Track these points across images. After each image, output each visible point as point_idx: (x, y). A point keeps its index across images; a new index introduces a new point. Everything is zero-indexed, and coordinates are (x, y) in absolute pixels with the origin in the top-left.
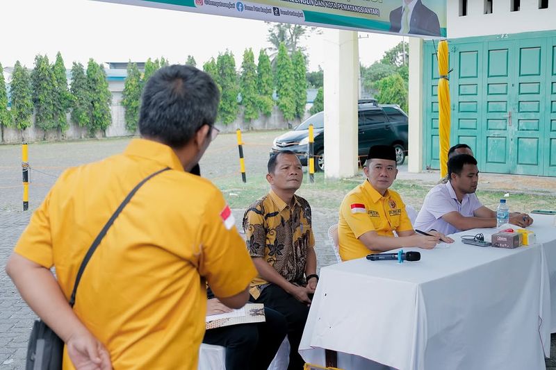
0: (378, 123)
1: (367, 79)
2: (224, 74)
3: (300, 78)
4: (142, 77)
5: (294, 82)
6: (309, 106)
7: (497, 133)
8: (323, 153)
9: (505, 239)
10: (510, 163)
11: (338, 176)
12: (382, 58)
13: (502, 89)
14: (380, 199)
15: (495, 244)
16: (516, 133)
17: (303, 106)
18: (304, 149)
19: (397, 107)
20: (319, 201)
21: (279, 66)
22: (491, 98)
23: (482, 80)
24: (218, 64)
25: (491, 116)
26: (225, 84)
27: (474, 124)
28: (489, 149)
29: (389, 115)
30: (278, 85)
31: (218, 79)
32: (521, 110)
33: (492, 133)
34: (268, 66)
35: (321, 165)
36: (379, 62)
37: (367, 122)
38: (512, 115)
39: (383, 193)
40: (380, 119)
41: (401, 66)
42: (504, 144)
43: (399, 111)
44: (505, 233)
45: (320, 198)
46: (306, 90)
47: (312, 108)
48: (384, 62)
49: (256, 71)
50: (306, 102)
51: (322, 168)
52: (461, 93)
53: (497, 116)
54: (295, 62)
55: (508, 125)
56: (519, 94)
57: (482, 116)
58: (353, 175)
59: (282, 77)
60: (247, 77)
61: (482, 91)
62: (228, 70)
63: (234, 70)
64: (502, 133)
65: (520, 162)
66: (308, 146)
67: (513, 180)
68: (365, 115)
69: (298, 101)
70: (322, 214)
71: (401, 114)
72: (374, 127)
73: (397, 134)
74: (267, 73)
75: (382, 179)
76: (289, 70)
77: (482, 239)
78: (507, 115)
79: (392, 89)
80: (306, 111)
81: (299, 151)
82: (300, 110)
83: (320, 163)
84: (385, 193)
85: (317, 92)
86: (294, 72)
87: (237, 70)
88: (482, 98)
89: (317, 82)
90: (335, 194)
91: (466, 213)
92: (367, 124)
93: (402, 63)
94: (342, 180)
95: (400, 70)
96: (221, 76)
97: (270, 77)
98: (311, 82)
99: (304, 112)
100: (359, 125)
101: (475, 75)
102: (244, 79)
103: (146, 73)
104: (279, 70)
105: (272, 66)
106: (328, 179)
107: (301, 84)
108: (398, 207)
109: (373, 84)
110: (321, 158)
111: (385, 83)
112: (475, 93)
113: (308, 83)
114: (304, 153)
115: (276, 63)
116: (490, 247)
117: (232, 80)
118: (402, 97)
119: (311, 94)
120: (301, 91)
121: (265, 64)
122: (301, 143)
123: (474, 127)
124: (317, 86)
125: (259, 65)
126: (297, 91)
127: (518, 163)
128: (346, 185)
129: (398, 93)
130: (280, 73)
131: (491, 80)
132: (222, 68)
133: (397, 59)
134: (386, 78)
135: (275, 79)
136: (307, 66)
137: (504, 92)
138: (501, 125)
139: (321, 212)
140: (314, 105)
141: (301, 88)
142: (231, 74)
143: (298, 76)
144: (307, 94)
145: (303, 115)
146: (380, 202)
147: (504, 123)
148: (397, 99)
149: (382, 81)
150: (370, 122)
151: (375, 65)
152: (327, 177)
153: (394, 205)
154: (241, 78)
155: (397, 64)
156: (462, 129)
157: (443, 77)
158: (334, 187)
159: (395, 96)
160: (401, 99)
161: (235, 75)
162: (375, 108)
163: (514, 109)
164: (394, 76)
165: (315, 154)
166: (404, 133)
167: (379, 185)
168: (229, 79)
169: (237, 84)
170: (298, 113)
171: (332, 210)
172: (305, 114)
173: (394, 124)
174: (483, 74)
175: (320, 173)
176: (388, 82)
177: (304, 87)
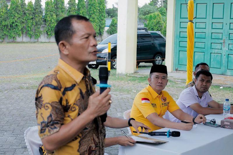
0: (148, 42)
1: (140, 14)
2: (57, 8)
3: (102, 12)
4: (9, 7)
5: (98, 14)
6: (106, 29)
7: (216, 51)
8: (116, 58)
9: (229, 124)
10: (223, 69)
11: (124, 73)
12: (150, 2)
13: (220, 26)
14: (157, 97)
15: (223, 126)
16: (227, 51)
17: (103, 28)
18: (105, 55)
19: (159, 33)
20: (113, 88)
21: (90, 5)
22: (214, 31)
23: (209, 20)
24: (54, 2)
25: (213, 41)
26: (58, 13)
27: (204, 45)
28: (212, 60)
29: (154, 37)
30: (89, 15)
31: (54, 10)
32: (230, 39)
33: (213, 51)
34: (83, 4)
35: (114, 65)
36: (148, 4)
37: (142, 41)
38: (225, 41)
39: (159, 93)
40: (149, 39)
41: (160, 7)
42: (220, 58)
43: (160, 35)
44: (229, 120)
45: (114, 86)
46: (105, 19)
47: (108, 30)
48: (150, 4)
49: (76, 7)
50: (105, 26)
51: (114, 67)
52: (197, 27)
53: (217, 41)
54: (99, 2)
55: (223, 46)
56: (230, 29)
57: (208, 41)
58: (133, 72)
59: (92, 11)
60: (71, 10)
61: (209, 26)
62: (60, 6)
63: (63, 5)
64: (219, 51)
65: (229, 68)
66: (107, 54)
67: (225, 78)
68: (141, 37)
69: (100, 25)
70: (115, 96)
71: (161, 37)
72: (145, 44)
73: (158, 48)
74: (83, 8)
75: (159, 84)
76: (96, 7)
77: (215, 122)
78: (222, 41)
79: (155, 21)
80: (105, 31)
81: (102, 57)
82: (101, 30)
83: (113, 64)
84: (160, 93)
85: (112, 21)
86: (98, 8)
87: (65, 5)
88: (208, 31)
89: (112, 14)
90: (123, 83)
91: (204, 105)
92: (141, 42)
93: (161, 5)
94: (126, 75)
95: (159, 9)
96: (56, 9)
97: (85, 11)
98: (108, 14)
99: (104, 32)
100: (137, 43)
101: (205, 17)
102: (69, 11)
103: (11, 5)
104: (89, 7)
105: (86, 4)
106: (118, 74)
107: (102, 16)
108: (168, 101)
109: (144, 17)
110: (114, 61)
111: (151, 17)
112: (204, 27)
113: (106, 15)
114: (105, 58)
115: (88, 2)
116: (220, 128)
117: (62, 12)
118: (160, 25)
119: (108, 22)
120: (102, 20)
121: (82, 3)
122: (103, 52)
123: (204, 47)
124: (112, 17)
125: (78, 3)
126: (100, 19)
127: (227, 69)
128: (129, 78)
129: (158, 23)
130: (90, 8)
131: (214, 21)
132: (56, 4)
133: (158, 3)
134: (151, 14)
135: (87, 12)
136: (106, 5)
137: (221, 28)
138: (219, 46)
139: (115, 95)
140: (110, 28)
141: (103, 18)
142: (62, 8)
143: (101, 10)
144: (105, 21)
145: (103, 33)
146: (157, 98)
147: (221, 46)
148: (157, 26)
149: (149, 15)
150: (143, 41)
151: (146, 6)
152: (118, 73)
153: (165, 100)
154: (67, 10)
155: (158, 6)
156: (196, 48)
157: (191, 21)
158: (122, 79)
159: (156, 24)
160: (160, 26)
161: (64, 8)
162: (146, 33)
163: (227, 38)
164: (156, 13)
165: (111, 59)
166: (163, 48)
167: (158, 88)
168: (60, 11)
169: (65, 14)
170: (100, 32)
171: (121, 93)
172: (104, 33)
173: (157, 42)
174: (209, 17)
175: (114, 70)
176: (152, 16)
177: (104, 17)
